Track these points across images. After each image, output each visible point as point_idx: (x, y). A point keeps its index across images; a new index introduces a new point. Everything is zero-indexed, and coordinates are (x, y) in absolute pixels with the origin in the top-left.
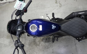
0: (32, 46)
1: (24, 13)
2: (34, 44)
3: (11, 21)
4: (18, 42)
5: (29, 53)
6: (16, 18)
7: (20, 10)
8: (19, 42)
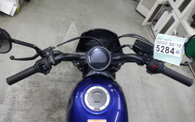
0: (50, 99)
1: (145, 66)
2: (54, 105)
3: (116, 36)
4: (55, 55)
5: (34, 90)
6: (124, 46)
7: (153, 52)
8: (57, 58)
